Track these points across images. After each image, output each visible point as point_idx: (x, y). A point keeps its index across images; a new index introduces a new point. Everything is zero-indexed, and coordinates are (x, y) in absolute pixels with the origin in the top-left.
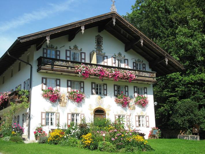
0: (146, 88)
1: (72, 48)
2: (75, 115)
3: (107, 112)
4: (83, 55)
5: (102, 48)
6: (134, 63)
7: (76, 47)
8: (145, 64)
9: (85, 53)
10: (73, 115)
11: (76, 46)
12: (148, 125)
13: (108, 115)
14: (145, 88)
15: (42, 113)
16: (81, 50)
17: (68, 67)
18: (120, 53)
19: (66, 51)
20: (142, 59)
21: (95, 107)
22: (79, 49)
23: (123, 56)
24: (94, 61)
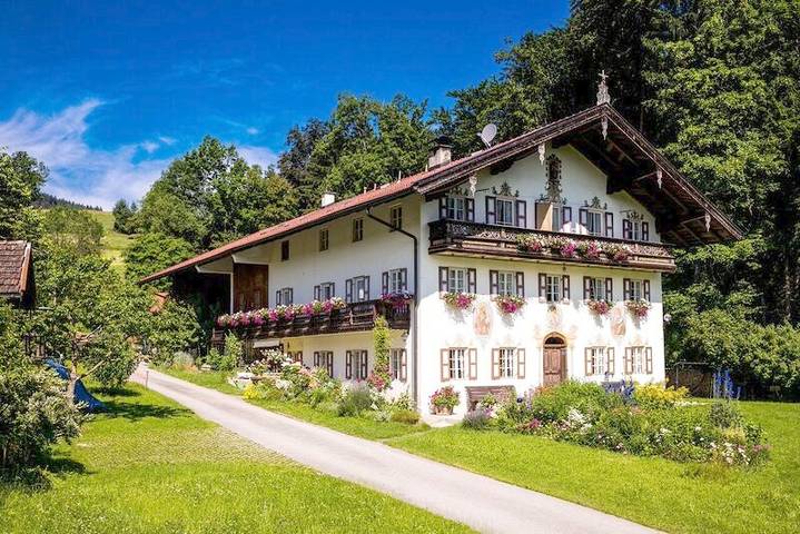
0: (648, 281)
1: (499, 190)
2: (506, 352)
3: (569, 342)
4: (521, 206)
5: (560, 188)
6: (624, 221)
7: (506, 188)
8: (647, 224)
9: (525, 202)
10: (502, 352)
11: (506, 184)
12: (649, 369)
13: (572, 348)
14: (646, 281)
15: (442, 350)
16: (517, 196)
17: (499, 242)
18: (596, 198)
19: (487, 198)
20: (641, 210)
21: (545, 332)
22: (513, 193)
23: (602, 206)
24: (547, 225)
